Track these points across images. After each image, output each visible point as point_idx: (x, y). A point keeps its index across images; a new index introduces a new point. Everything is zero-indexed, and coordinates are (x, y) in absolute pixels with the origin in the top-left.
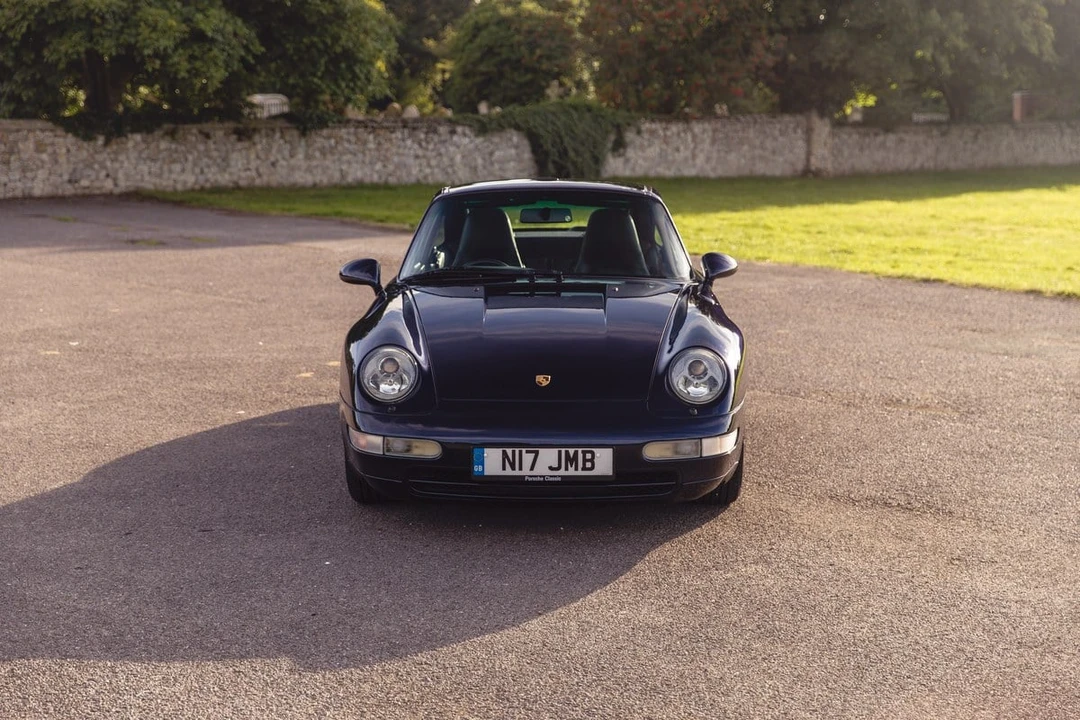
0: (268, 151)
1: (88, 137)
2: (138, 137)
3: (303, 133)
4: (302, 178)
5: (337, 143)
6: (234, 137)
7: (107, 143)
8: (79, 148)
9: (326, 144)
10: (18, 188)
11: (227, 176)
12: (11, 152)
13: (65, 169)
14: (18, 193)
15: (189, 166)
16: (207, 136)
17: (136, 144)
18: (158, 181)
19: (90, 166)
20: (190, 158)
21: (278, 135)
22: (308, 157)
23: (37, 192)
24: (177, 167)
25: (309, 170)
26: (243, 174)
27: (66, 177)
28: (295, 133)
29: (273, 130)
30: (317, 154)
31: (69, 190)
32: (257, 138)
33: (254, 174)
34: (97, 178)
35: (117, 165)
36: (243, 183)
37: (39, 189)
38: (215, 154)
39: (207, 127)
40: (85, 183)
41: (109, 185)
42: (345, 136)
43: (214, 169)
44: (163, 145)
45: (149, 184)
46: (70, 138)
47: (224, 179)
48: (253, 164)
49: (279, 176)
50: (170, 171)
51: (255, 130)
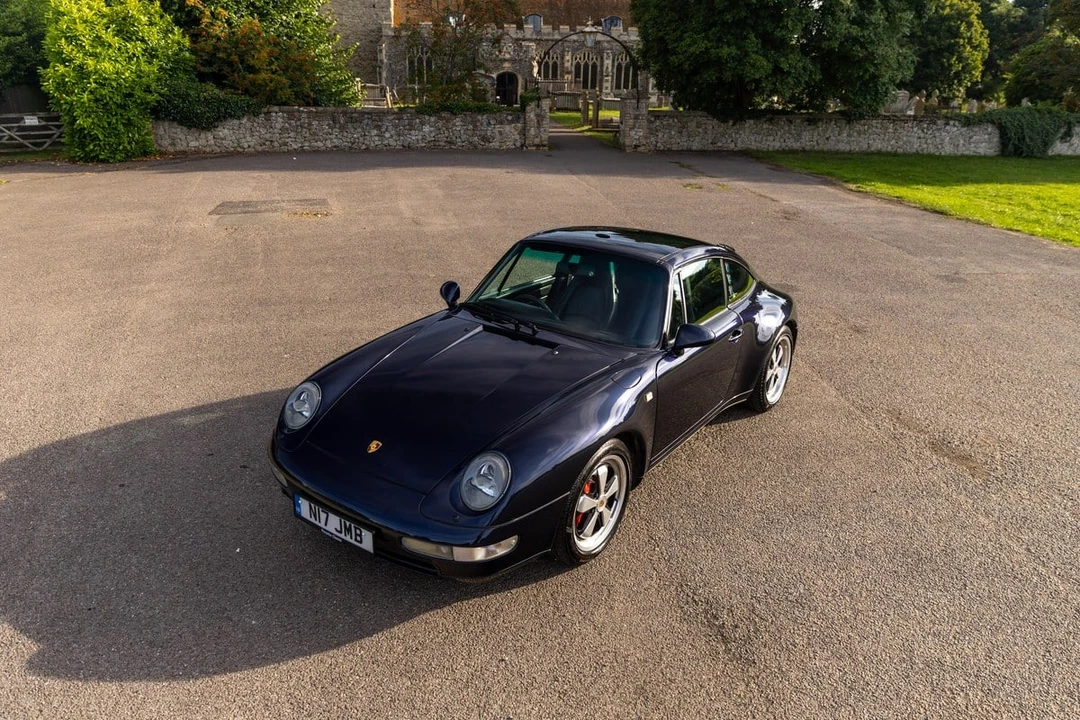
0: (825, 131)
1: (725, 121)
2: (752, 121)
3: (849, 122)
4: (843, 147)
5: (869, 128)
6: (806, 123)
7: (734, 124)
8: (719, 126)
9: (862, 128)
10: (685, 145)
11: (798, 144)
12: (684, 127)
13: (710, 137)
14: (685, 148)
15: (777, 138)
16: (791, 122)
17: (750, 125)
18: (759, 145)
19: (723, 136)
20: (779, 133)
21: (833, 122)
22: (849, 135)
23: (694, 148)
24: (771, 138)
25: (848, 143)
26: (808, 144)
27: (710, 141)
28: (844, 122)
29: (831, 120)
30: (855, 134)
31: (711, 147)
32: (820, 124)
33: (815, 143)
34: (726, 142)
35: (738, 136)
36: (807, 148)
37: (695, 146)
38: (794, 132)
39: (791, 117)
40: (719, 144)
41: (732, 146)
42: (875, 125)
43: (792, 140)
44: (764, 127)
45: (754, 146)
46: (715, 121)
47: (797, 146)
48: (815, 139)
49: (831, 145)
50: (767, 140)
51: (820, 120)
